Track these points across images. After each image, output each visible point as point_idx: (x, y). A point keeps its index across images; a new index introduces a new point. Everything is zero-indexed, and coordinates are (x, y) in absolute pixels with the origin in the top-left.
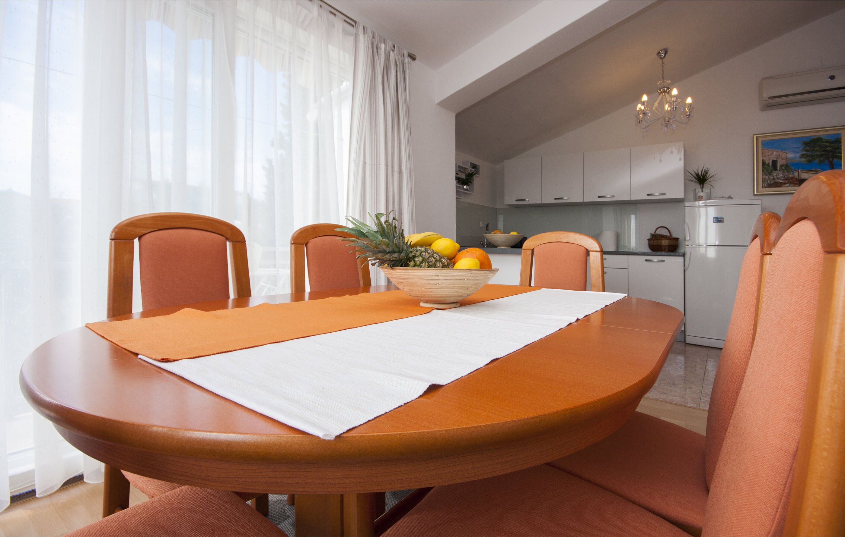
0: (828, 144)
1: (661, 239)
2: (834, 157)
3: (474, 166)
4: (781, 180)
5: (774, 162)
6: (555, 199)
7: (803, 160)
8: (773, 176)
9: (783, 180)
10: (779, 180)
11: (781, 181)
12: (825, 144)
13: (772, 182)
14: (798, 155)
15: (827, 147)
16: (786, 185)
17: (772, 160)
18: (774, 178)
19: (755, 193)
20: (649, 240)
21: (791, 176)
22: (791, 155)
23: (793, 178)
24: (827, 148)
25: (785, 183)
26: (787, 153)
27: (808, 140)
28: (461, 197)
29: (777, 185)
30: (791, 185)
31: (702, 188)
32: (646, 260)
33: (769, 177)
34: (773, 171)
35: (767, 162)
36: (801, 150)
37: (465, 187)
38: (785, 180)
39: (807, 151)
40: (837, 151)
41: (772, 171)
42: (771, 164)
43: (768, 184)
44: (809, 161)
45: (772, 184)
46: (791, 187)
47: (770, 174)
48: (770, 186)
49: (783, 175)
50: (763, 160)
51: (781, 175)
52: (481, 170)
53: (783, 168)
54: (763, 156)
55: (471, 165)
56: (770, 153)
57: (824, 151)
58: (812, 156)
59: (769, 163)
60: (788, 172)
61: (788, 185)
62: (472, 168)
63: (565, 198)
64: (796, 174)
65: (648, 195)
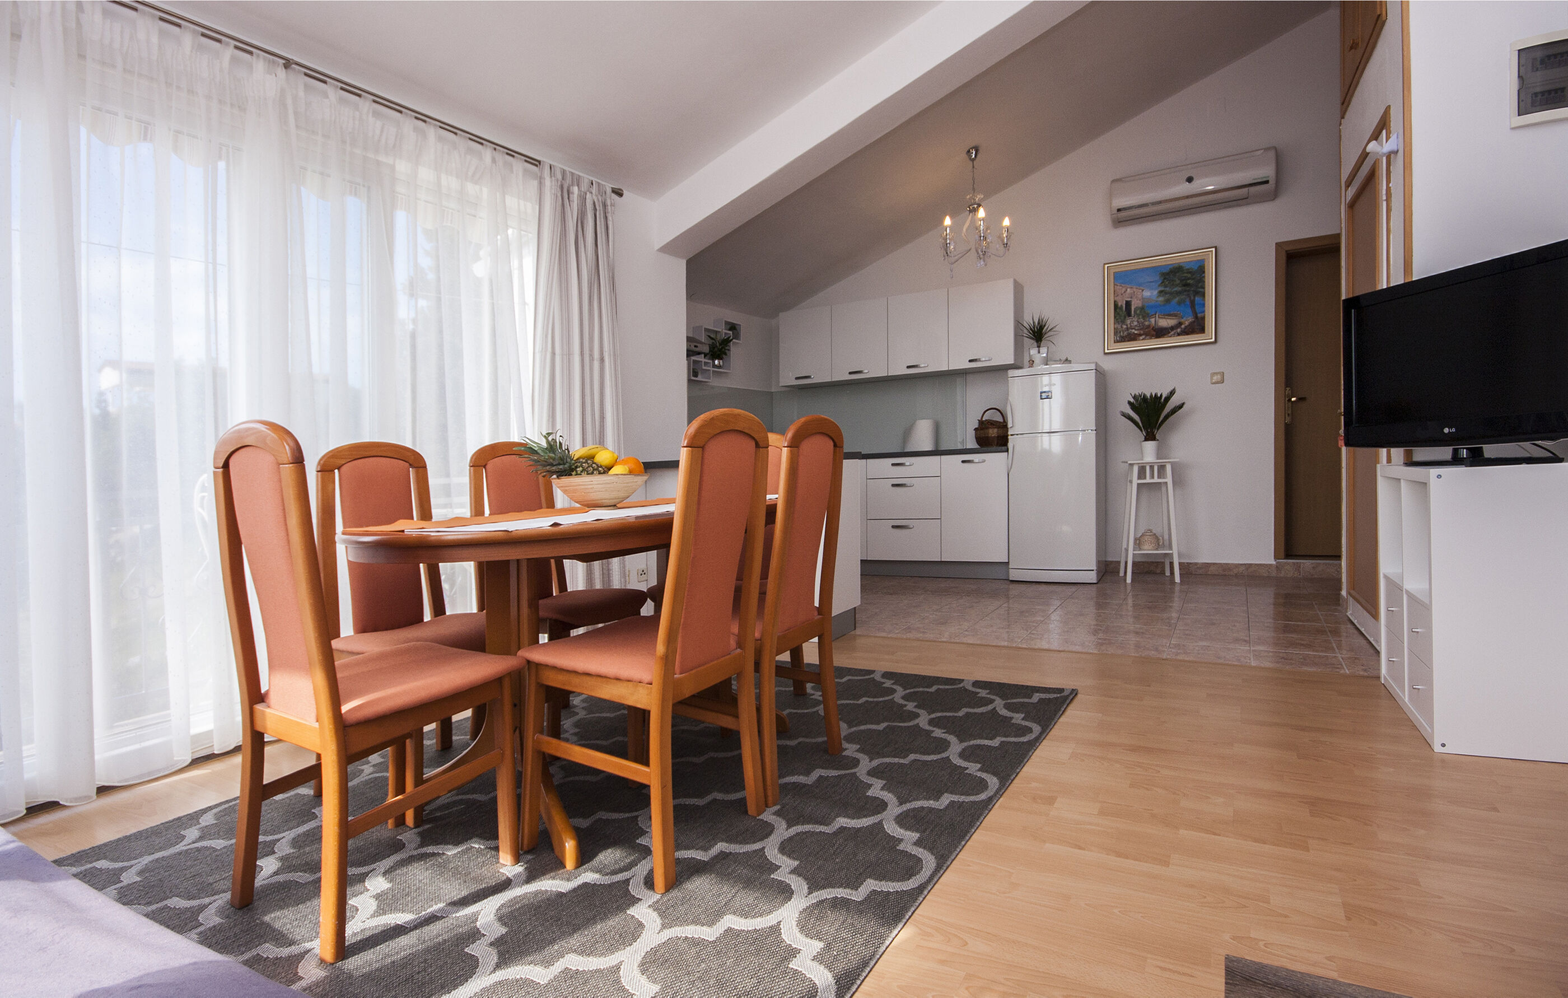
0: (1189, 275)
1: (987, 428)
2: (1196, 293)
3: (733, 327)
4: (1136, 330)
5: (1128, 304)
6: (850, 373)
7: (1161, 299)
8: (1127, 325)
9: (1138, 330)
10: (1133, 331)
11: (1136, 332)
12: (1186, 275)
13: (1125, 333)
14: (1155, 292)
15: (1189, 279)
16: (1141, 338)
17: (1126, 301)
18: (1127, 328)
19: (1106, 351)
20: (976, 429)
21: (1147, 323)
22: (1147, 294)
23: (1149, 326)
24: (1188, 281)
25: (1140, 335)
26: (1143, 290)
27: (1166, 270)
29: (1132, 338)
30: (1148, 337)
31: (1039, 347)
32: (963, 462)
33: (1122, 327)
34: (1127, 318)
35: (1120, 304)
36: (1159, 286)
37: (716, 362)
38: (1141, 329)
39: (1166, 286)
40: (1200, 285)
41: (1125, 317)
42: (1124, 306)
43: (1120, 336)
44: (1168, 301)
45: (1126, 336)
46: (1143, 339)
47: (1123, 322)
48: (1122, 339)
49: (1138, 322)
50: (1115, 301)
51: (1135, 323)
52: (743, 332)
53: (1138, 312)
54: (1116, 295)
55: (725, 324)
56: (1124, 289)
57: (1184, 285)
58: (1171, 293)
59: (1121, 305)
60: (1144, 317)
61: (1143, 337)
62: (730, 330)
63: (866, 371)
64: (1153, 320)
65: (970, 361)
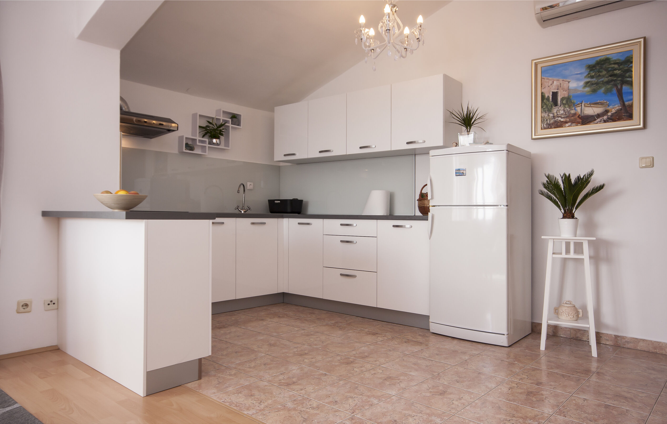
0: (616, 66)
1: (424, 199)
2: (623, 82)
3: (233, 116)
4: (562, 118)
5: (555, 95)
7: (587, 89)
8: (553, 114)
9: (564, 118)
10: (560, 119)
11: (562, 120)
12: (613, 66)
13: (552, 121)
14: (582, 83)
15: (615, 69)
16: (567, 125)
17: (553, 92)
18: (554, 116)
19: (534, 137)
20: (418, 200)
21: (573, 112)
22: (573, 85)
23: (575, 114)
24: (615, 72)
25: (566, 122)
26: (569, 82)
27: (593, 62)
28: (205, 152)
29: (558, 125)
30: (574, 124)
31: (468, 132)
32: (394, 226)
33: (548, 116)
34: (554, 107)
35: (546, 96)
36: (585, 77)
37: (214, 141)
38: (566, 117)
39: (592, 77)
40: (627, 75)
41: (552, 107)
42: (551, 97)
43: (547, 124)
44: (594, 91)
45: (552, 124)
46: (569, 126)
47: (550, 111)
48: (549, 126)
49: (564, 111)
50: (542, 93)
51: (562, 112)
52: (243, 120)
53: (564, 102)
54: (543, 87)
55: (226, 114)
56: (551, 82)
57: (611, 76)
58: (597, 84)
59: (548, 96)
60: (569, 107)
61: (569, 124)
62: (230, 118)
64: (579, 109)
65: (408, 143)
